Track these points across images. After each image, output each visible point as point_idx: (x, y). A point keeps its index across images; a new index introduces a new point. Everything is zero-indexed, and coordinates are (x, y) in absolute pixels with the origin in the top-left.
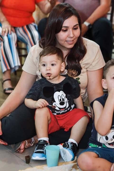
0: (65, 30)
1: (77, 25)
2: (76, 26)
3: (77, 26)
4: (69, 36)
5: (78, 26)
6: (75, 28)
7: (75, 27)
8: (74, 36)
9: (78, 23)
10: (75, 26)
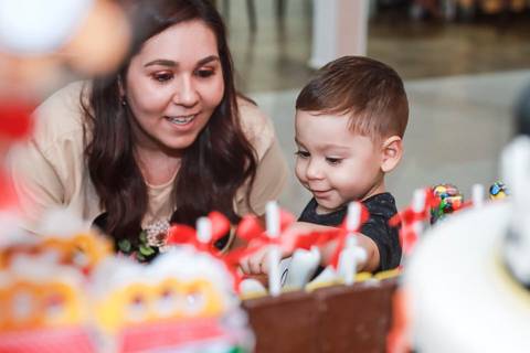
0: (163, 73)
1: (211, 59)
2: (207, 65)
3: (212, 63)
4: (176, 100)
5: (217, 64)
6: (202, 72)
7: (203, 69)
8: (196, 104)
9: (216, 54)
10: (202, 63)
